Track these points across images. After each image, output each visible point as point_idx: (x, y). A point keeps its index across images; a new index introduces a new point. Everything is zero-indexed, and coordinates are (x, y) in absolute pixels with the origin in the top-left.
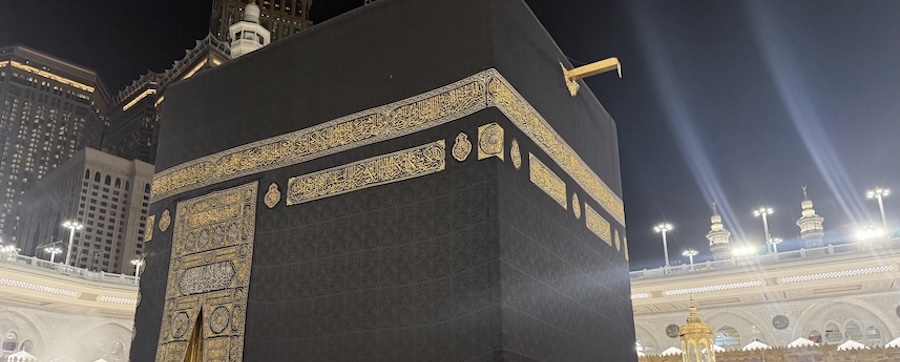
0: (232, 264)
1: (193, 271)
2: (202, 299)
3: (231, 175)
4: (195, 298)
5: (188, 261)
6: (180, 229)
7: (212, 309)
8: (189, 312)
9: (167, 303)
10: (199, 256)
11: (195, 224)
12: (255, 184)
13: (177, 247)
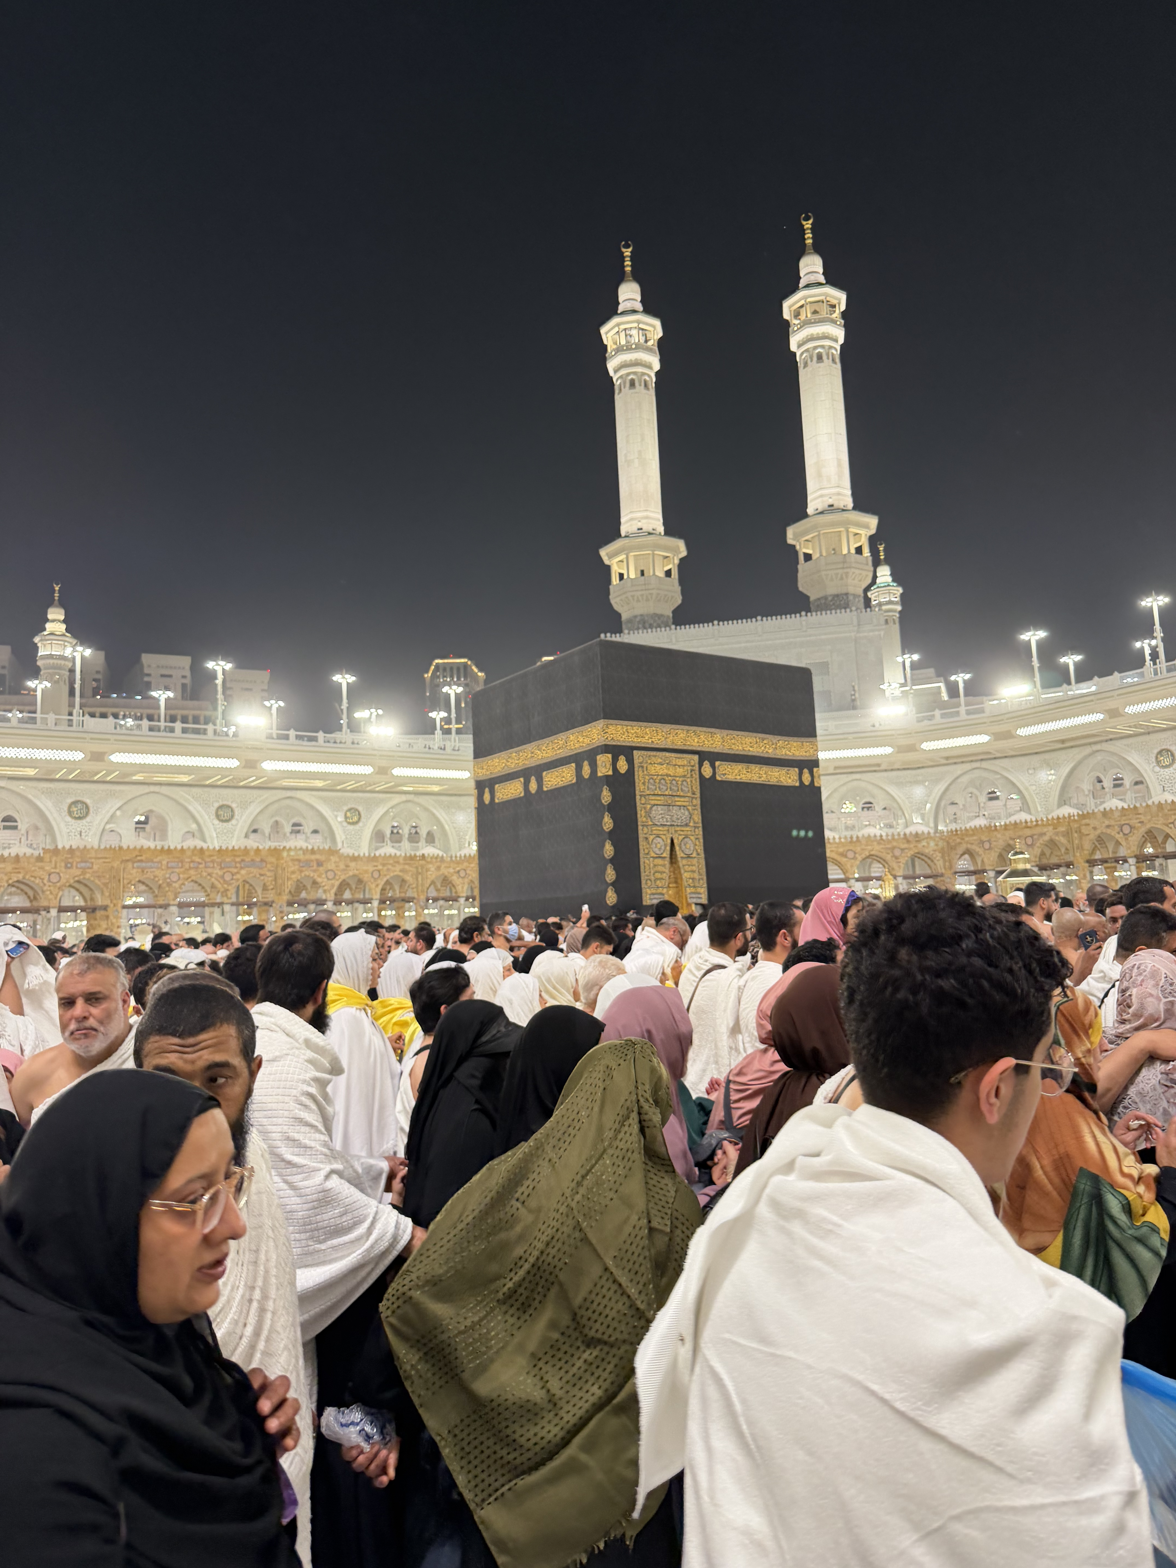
0: (688, 810)
1: (660, 808)
2: (672, 829)
3: (679, 745)
4: (666, 828)
5: (653, 800)
6: (641, 773)
7: (681, 838)
8: (664, 837)
9: (640, 828)
10: (662, 798)
11: (653, 772)
12: (696, 757)
13: (639, 787)
